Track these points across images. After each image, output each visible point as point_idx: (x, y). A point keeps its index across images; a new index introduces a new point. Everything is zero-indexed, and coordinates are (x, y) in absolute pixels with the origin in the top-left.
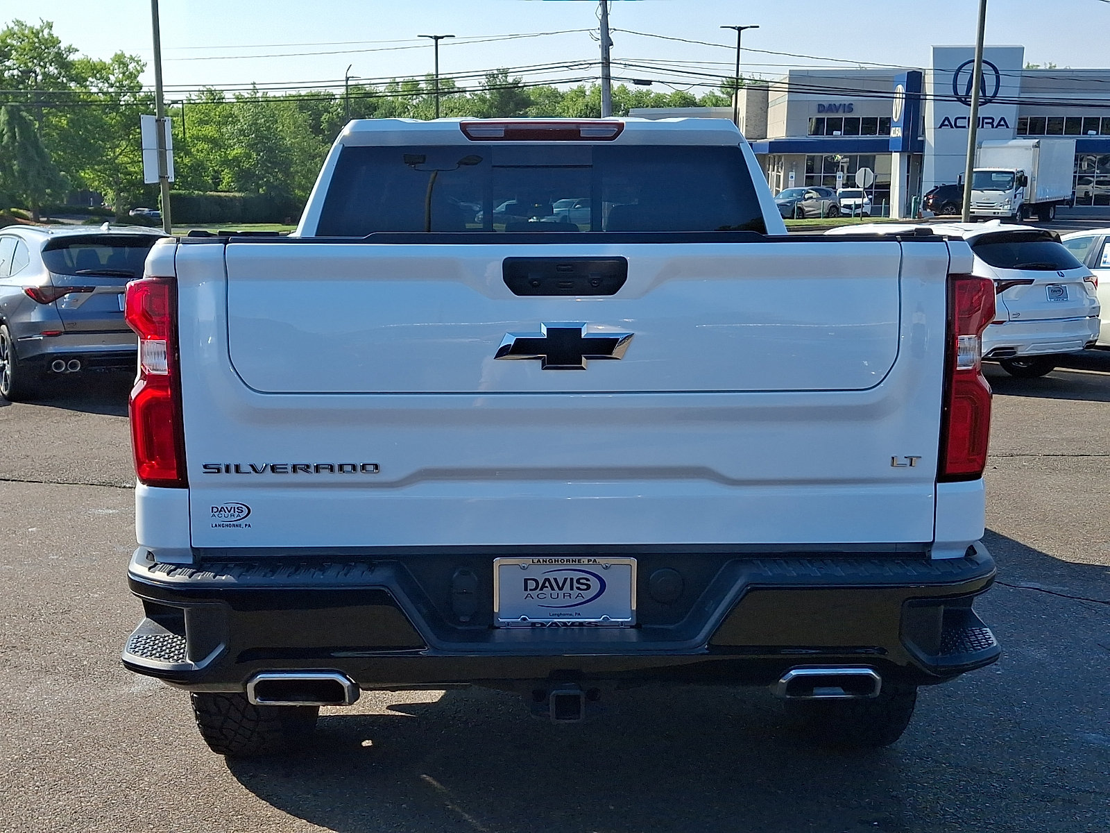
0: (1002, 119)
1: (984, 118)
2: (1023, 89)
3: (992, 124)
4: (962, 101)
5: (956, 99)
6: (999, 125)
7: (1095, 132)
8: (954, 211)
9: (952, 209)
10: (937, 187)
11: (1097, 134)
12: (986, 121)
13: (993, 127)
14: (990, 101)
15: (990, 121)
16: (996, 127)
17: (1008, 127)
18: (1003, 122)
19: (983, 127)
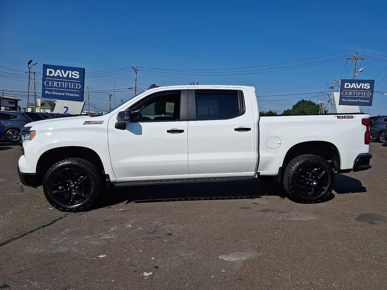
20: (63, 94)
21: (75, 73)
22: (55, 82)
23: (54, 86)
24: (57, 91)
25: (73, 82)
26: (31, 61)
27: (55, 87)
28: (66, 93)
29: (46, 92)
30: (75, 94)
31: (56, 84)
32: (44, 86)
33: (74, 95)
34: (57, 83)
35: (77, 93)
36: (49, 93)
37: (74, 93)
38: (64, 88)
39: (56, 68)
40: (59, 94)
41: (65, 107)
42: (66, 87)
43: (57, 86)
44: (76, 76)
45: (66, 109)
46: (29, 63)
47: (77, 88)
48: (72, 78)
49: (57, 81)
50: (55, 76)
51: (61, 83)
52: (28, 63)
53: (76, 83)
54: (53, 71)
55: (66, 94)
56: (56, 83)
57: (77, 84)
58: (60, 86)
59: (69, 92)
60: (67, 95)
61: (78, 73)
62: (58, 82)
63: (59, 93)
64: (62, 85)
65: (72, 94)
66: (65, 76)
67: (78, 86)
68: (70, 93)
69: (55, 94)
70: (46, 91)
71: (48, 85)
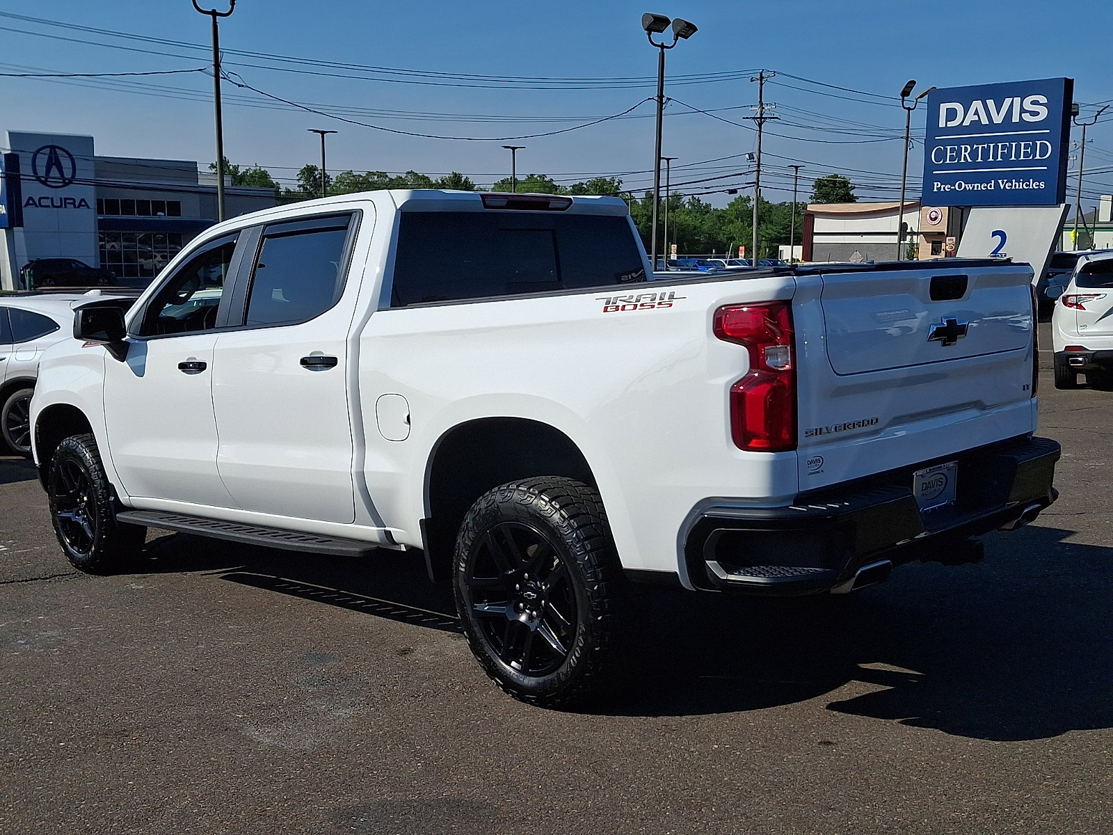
0: (83, 200)
1: (66, 199)
2: (98, 172)
3: (74, 204)
4: (41, 182)
5: (34, 178)
6: (80, 205)
7: (163, 214)
8: (53, 283)
9: (50, 282)
10: (32, 261)
11: (165, 215)
12: (68, 201)
13: (75, 207)
14: (71, 182)
15: (72, 201)
16: (78, 207)
17: (89, 207)
18: (83, 203)
19: (66, 207)
20: (991, 186)
21: (1034, 103)
22: (963, 147)
23: (962, 161)
24: (969, 179)
25: (1024, 138)
26: (912, 84)
27: (967, 165)
28: (1000, 181)
29: (937, 185)
30: (1031, 180)
31: (967, 154)
32: (929, 167)
33: (1027, 185)
34: (972, 148)
35: (1037, 176)
36: (944, 188)
37: (1025, 176)
38: (995, 164)
39: (966, 96)
40: (976, 189)
41: (994, 234)
42: (999, 159)
43: (969, 160)
44: (1036, 114)
45: (998, 238)
46: (905, 93)
47: (1038, 157)
48: (1023, 124)
49: (970, 142)
50: (964, 124)
51: (986, 146)
52: (901, 91)
53: (1034, 138)
54: (959, 107)
55: (1001, 183)
56: (969, 151)
57: (1038, 143)
58: (979, 160)
59: (1009, 177)
60: (1002, 187)
61: (1043, 99)
62: (975, 146)
63: (976, 185)
64: (986, 152)
65: (1021, 184)
66: (998, 119)
67: (1044, 149)
68: (1014, 181)
69: (963, 187)
70: (936, 183)
71: (941, 162)
